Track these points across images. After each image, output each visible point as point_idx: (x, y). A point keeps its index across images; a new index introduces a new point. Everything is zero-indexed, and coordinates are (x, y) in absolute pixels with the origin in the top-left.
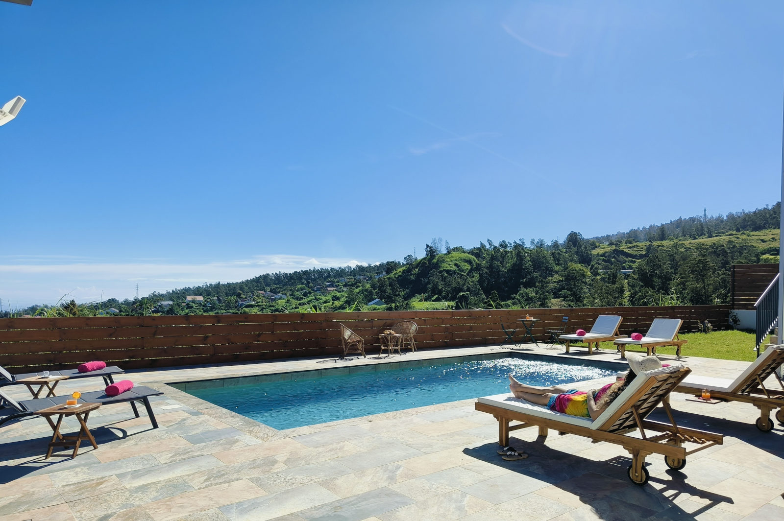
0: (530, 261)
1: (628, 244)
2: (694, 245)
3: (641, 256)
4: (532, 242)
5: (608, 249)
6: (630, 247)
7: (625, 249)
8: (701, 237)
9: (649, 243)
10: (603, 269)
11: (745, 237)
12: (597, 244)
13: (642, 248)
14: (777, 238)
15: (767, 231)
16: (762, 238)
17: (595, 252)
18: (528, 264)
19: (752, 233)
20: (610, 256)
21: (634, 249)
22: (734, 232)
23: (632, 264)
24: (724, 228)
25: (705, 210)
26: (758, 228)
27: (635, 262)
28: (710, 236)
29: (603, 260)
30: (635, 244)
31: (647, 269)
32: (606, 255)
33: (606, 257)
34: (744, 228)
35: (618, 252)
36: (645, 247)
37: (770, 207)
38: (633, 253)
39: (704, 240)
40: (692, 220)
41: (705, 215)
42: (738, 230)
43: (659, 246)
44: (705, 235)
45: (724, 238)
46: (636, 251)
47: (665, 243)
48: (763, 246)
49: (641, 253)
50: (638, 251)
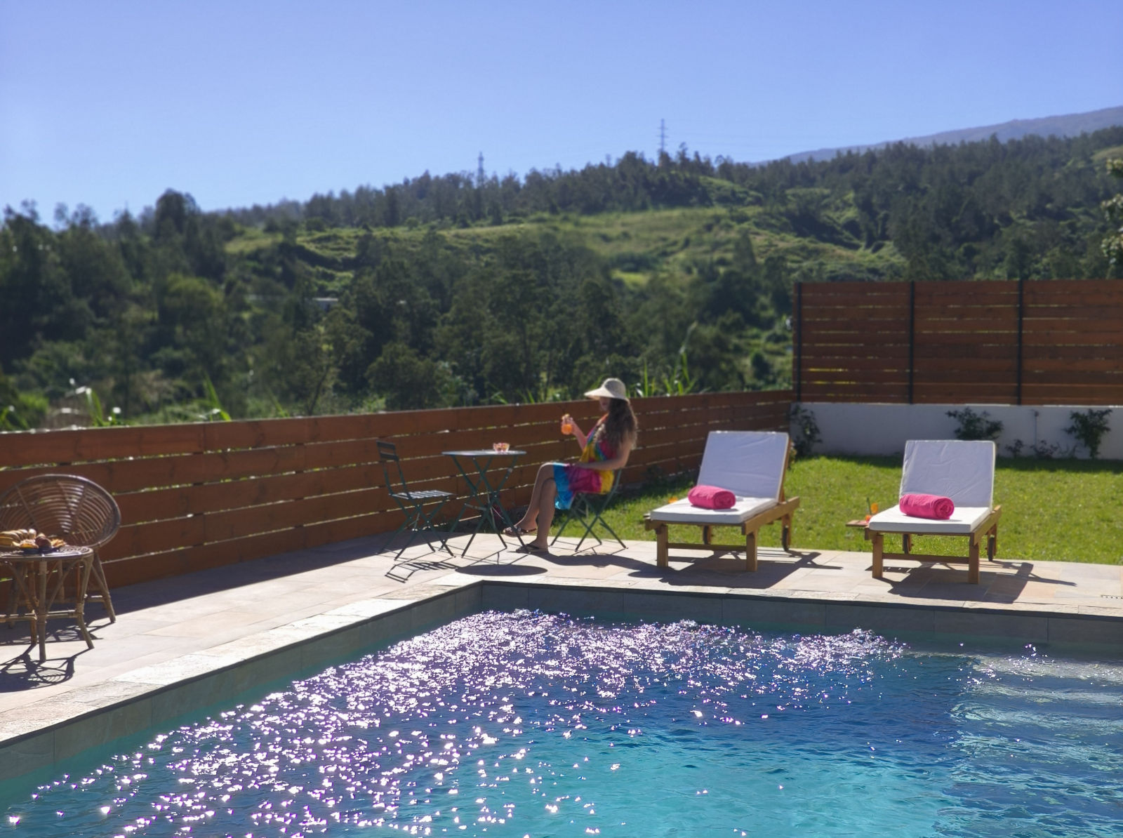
0: (62, 264)
1: (314, 232)
2: (466, 241)
3: (347, 265)
4: (60, 212)
5: (266, 242)
6: (320, 240)
7: (308, 242)
8: (479, 222)
9: (362, 232)
10: (257, 293)
11: (569, 227)
12: (237, 227)
13: (348, 243)
14: (632, 233)
15: (613, 216)
16: (605, 231)
17: (233, 247)
18: (54, 271)
19: (584, 219)
20: (270, 260)
21: (331, 245)
22: (546, 215)
23: (326, 283)
24: (524, 204)
25: (481, 159)
26: (593, 208)
27: (331, 278)
28: (498, 222)
29: (255, 271)
30: (329, 232)
31: (380, 295)
32: (263, 256)
33: (260, 261)
34: (565, 205)
35: (289, 251)
36: (356, 241)
37: (613, 163)
38: (327, 253)
39: (484, 231)
40: (453, 179)
41: (481, 170)
42: (553, 210)
43: (386, 239)
44: (485, 217)
45: (527, 228)
46: (333, 249)
47: (401, 232)
48: (605, 251)
49: (346, 254)
50: (338, 249)
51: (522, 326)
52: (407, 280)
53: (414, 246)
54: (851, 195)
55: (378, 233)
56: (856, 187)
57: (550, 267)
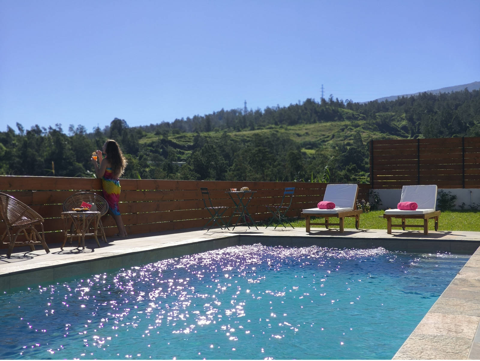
0: (72, 149)
1: (175, 134)
2: (239, 137)
3: (189, 148)
4: (71, 128)
5: (156, 139)
6: (178, 138)
7: (173, 139)
8: (244, 129)
9: (196, 134)
10: (152, 160)
11: (283, 131)
12: (144, 133)
13: (190, 139)
14: (310, 133)
15: (301, 126)
16: (298, 132)
17: (142, 142)
18: (68, 152)
19: (289, 127)
20: (157, 146)
21: (182, 140)
22: (273, 126)
23: (181, 156)
24: (264, 121)
25: (245, 103)
26: (293, 123)
27: (183, 153)
28: (253, 129)
29: (151, 151)
30: (182, 134)
31: (203, 160)
32: (154, 145)
33: (153, 147)
34: (281, 122)
35: (165, 142)
36: (193, 138)
37: (302, 104)
38: (181, 143)
39: (247, 133)
40: (234, 112)
41: (246, 108)
42: (276, 124)
43: (206, 137)
44: (247, 127)
45: (265, 131)
46: (183, 142)
47: (212, 134)
48: (299, 140)
49: (189, 143)
50: (186, 142)
51: (263, 171)
52: (215, 153)
53: (217, 140)
54: (404, 115)
55: (202, 134)
56: (406, 112)
57: (275, 147)
